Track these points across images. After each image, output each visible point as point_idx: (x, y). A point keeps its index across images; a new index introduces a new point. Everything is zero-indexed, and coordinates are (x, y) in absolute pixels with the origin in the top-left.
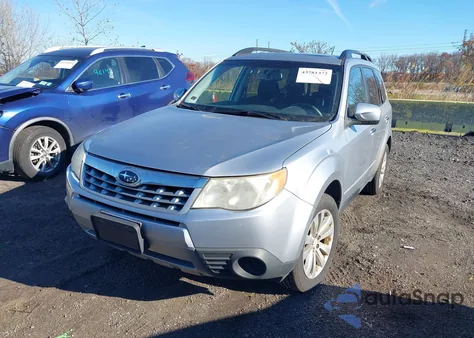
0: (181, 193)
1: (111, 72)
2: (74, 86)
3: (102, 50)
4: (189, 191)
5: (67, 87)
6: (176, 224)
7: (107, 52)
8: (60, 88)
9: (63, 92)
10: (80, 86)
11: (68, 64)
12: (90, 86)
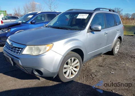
0: (21, 49)
1: (43, 18)
2: (31, 22)
3: (40, 12)
4: (22, 49)
5: (29, 22)
6: (18, 58)
7: (41, 13)
8: (27, 23)
9: (28, 24)
10: (33, 22)
11: (30, 16)
12: (36, 22)
